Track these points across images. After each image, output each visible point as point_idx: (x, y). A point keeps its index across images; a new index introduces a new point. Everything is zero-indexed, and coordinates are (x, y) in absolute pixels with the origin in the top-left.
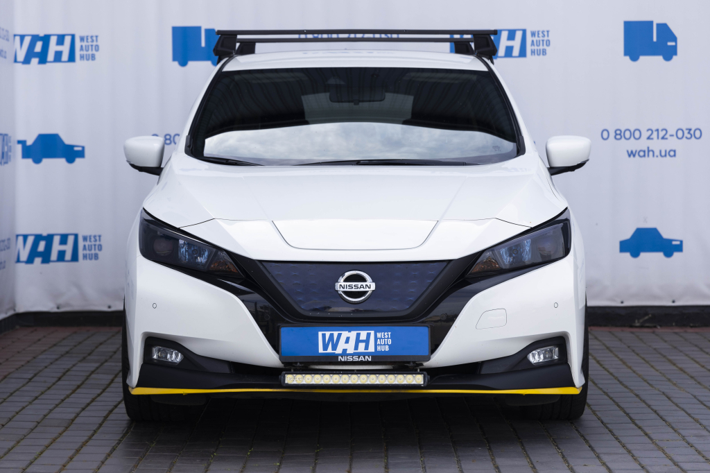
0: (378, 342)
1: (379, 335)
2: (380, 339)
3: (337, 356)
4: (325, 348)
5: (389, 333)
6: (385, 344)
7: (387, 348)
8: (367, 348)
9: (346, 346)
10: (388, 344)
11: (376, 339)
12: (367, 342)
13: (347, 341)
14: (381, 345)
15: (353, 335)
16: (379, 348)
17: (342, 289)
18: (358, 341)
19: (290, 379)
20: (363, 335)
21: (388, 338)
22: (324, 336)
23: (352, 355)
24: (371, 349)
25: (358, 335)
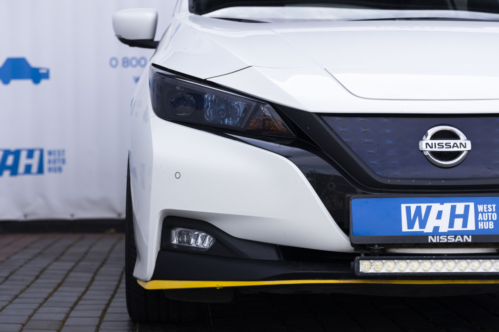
0: (480, 218)
1: (480, 208)
2: (482, 213)
3: (426, 236)
4: (411, 225)
5: (494, 206)
6: (488, 220)
7: (491, 226)
8: (465, 224)
9: (437, 223)
10: (492, 220)
11: (477, 213)
12: (465, 217)
13: (439, 215)
14: (483, 221)
15: (446, 208)
16: (481, 225)
17: (429, 149)
18: (453, 216)
19: (367, 267)
20: (460, 208)
21: (492, 212)
22: (408, 209)
23: (447, 234)
24: (471, 226)
25: (453, 208)
